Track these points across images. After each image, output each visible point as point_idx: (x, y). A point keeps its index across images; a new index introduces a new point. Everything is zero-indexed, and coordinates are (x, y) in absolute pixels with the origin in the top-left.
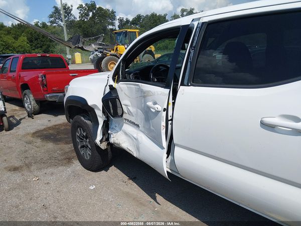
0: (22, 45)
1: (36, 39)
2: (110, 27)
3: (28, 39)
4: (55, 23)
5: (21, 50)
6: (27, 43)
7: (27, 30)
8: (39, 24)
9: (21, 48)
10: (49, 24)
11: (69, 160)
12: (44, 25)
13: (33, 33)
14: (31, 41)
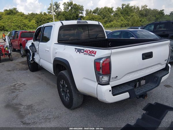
0: (33, 25)
1: (40, 22)
2: (80, 15)
3: (36, 21)
4: (50, 13)
5: (32, 27)
6: (36, 23)
7: (36, 16)
8: (42, 13)
9: (32, 26)
10: (47, 13)
11: (27, 69)
12: (45, 14)
13: (39, 18)
14: (38, 23)
